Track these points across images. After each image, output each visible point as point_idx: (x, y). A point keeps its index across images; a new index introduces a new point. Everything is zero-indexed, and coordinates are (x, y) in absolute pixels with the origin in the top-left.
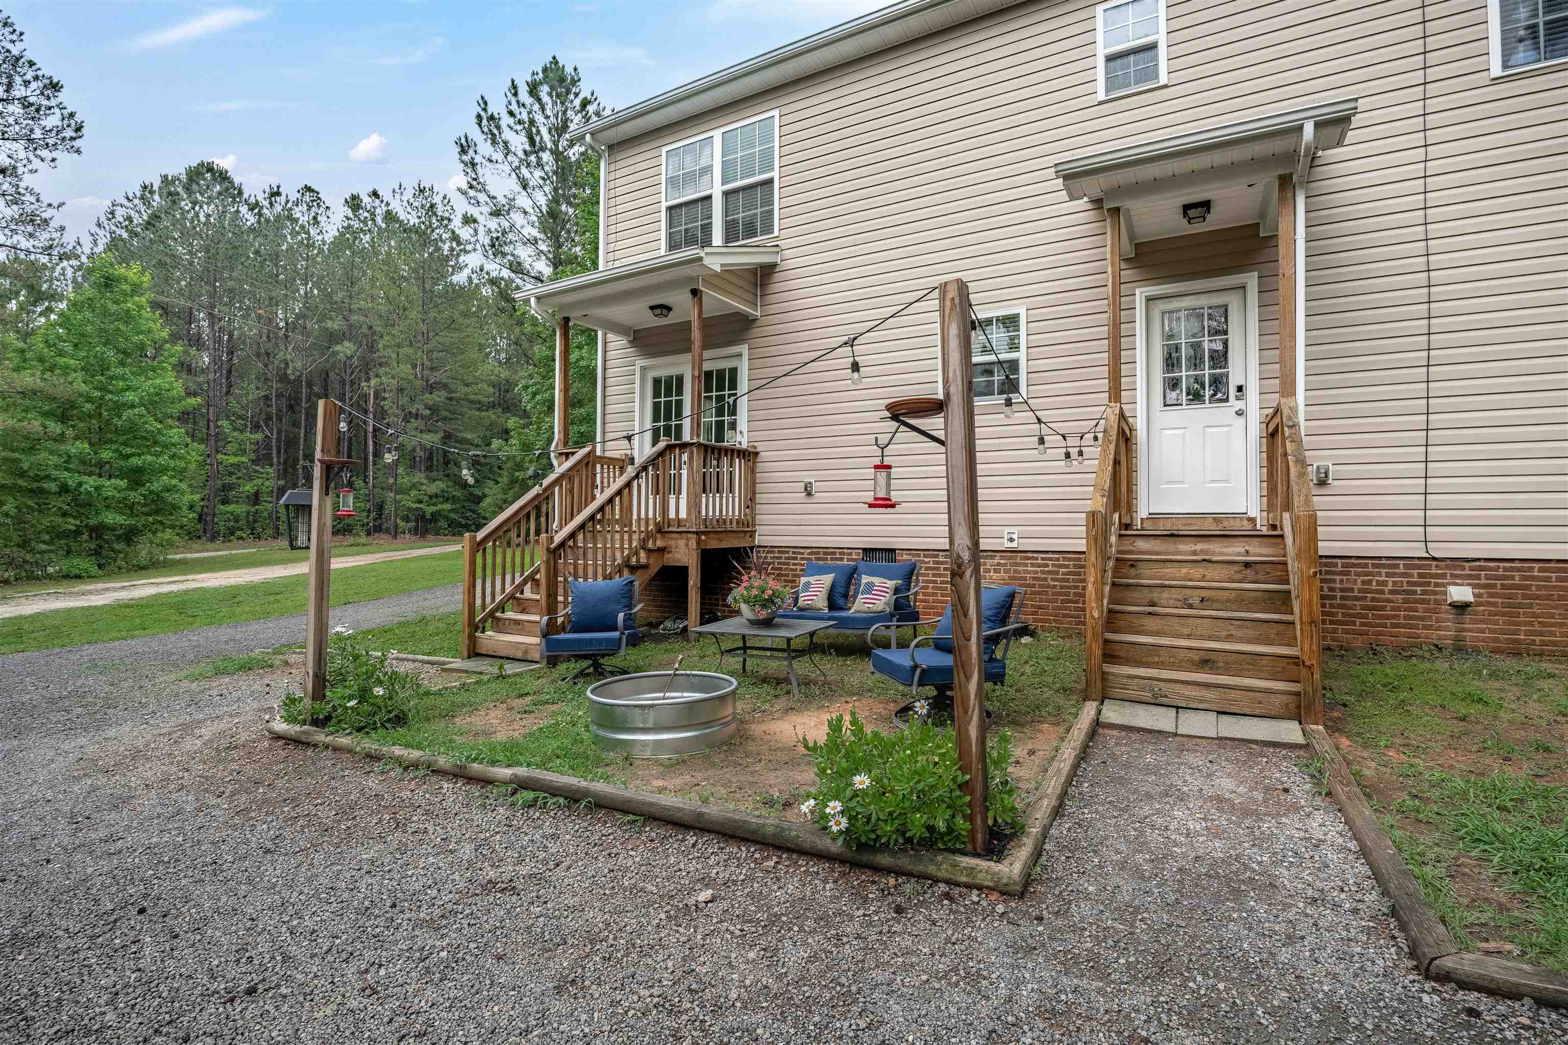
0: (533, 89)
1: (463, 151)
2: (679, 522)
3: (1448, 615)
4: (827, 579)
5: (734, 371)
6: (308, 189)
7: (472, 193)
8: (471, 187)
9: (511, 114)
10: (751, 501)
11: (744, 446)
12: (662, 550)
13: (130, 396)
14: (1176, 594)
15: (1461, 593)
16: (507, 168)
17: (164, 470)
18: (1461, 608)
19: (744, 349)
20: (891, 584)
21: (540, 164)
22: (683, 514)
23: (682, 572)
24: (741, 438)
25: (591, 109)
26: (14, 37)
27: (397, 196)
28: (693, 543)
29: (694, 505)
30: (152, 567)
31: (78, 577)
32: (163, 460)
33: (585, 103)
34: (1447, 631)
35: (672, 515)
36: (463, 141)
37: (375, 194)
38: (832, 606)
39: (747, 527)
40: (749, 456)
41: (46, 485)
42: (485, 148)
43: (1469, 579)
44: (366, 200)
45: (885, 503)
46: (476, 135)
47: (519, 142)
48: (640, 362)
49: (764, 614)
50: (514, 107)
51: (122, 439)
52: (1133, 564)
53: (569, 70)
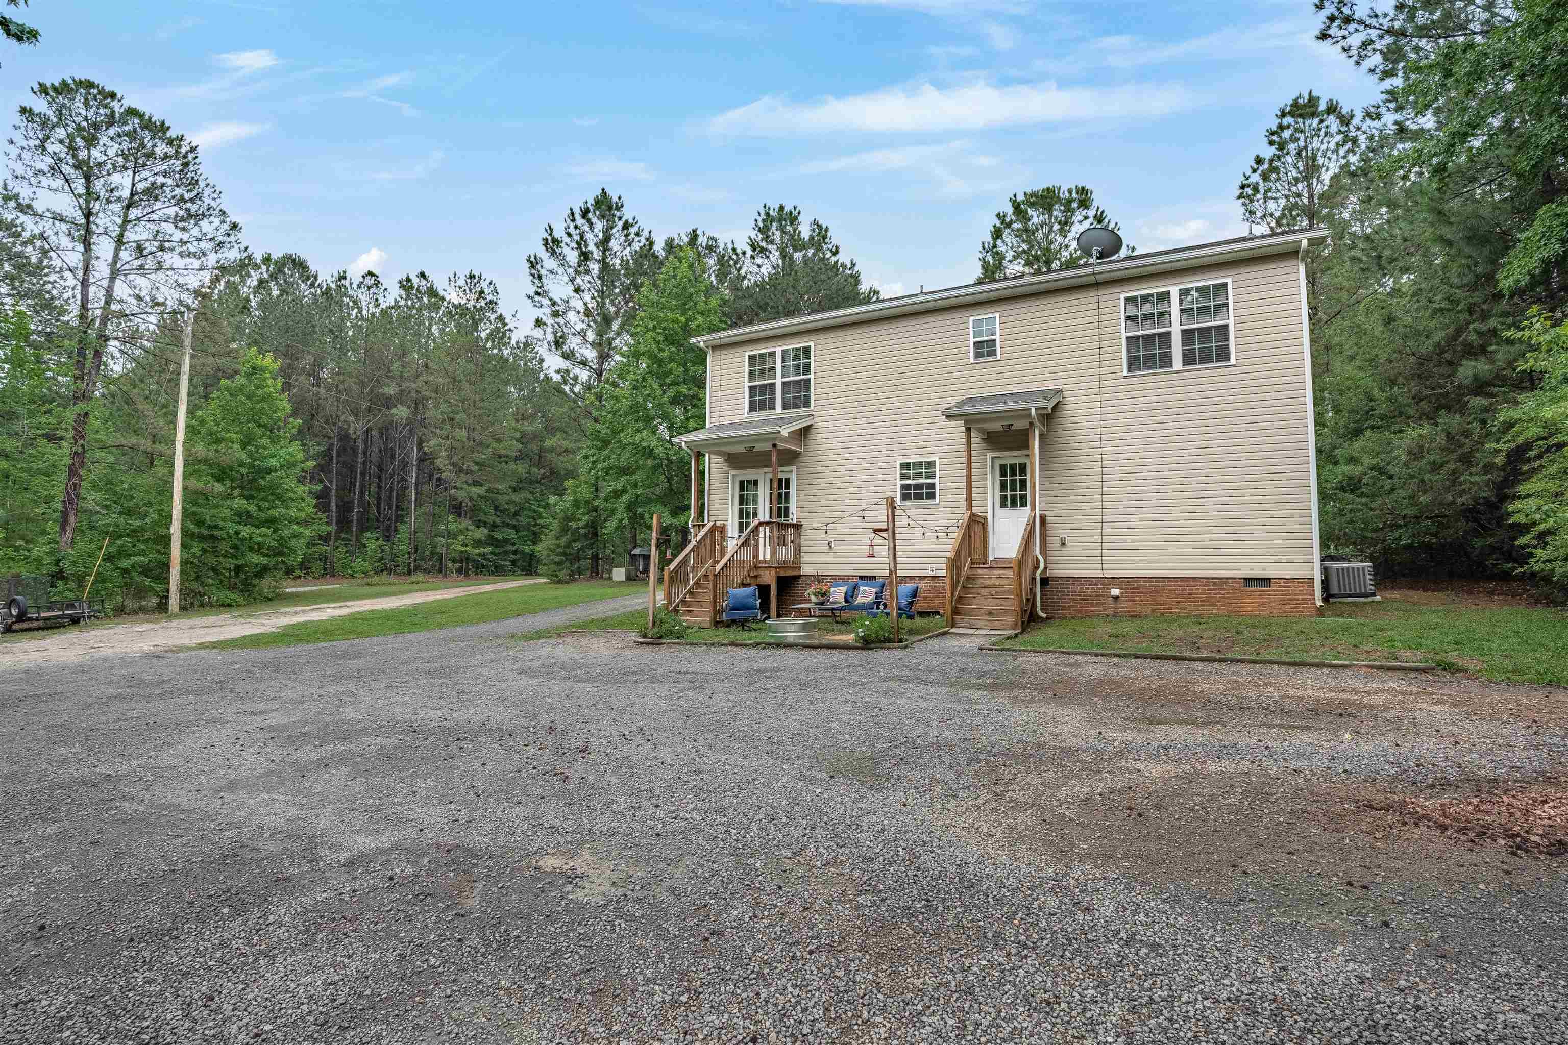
0: (585, 213)
1: (532, 266)
2: (765, 561)
3: (1111, 601)
4: (844, 589)
5: (788, 480)
6: (371, 274)
7: (537, 298)
8: (537, 293)
9: (569, 235)
10: (798, 551)
11: (795, 521)
12: (756, 577)
13: (273, 462)
14: (987, 590)
15: (1115, 592)
16: (566, 279)
17: (291, 521)
18: (1116, 598)
19: (794, 468)
20: (874, 590)
21: (588, 272)
22: (768, 557)
23: (768, 587)
24: (793, 518)
25: (633, 230)
26: (215, 196)
27: (453, 284)
28: (773, 572)
29: (773, 553)
30: (275, 599)
31: (229, 605)
32: (293, 512)
33: (626, 226)
34: (1110, 608)
35: (761, 558)
36: (532, 259)
37: (423, 275)
38: (846, 601)
39: (797, 565)
40: (798, 527)
41: (216, 533)
42: (550, 263)
43: (1119, 586)
44: (415, 281)
45: (872, 556)
46: (543, 254)
47: (572, 257)
48: (731, 472)
49: (822, 599)
50: (572, 230)
51: (262, 495)
52: (974, 579)
53: (615, 199)
